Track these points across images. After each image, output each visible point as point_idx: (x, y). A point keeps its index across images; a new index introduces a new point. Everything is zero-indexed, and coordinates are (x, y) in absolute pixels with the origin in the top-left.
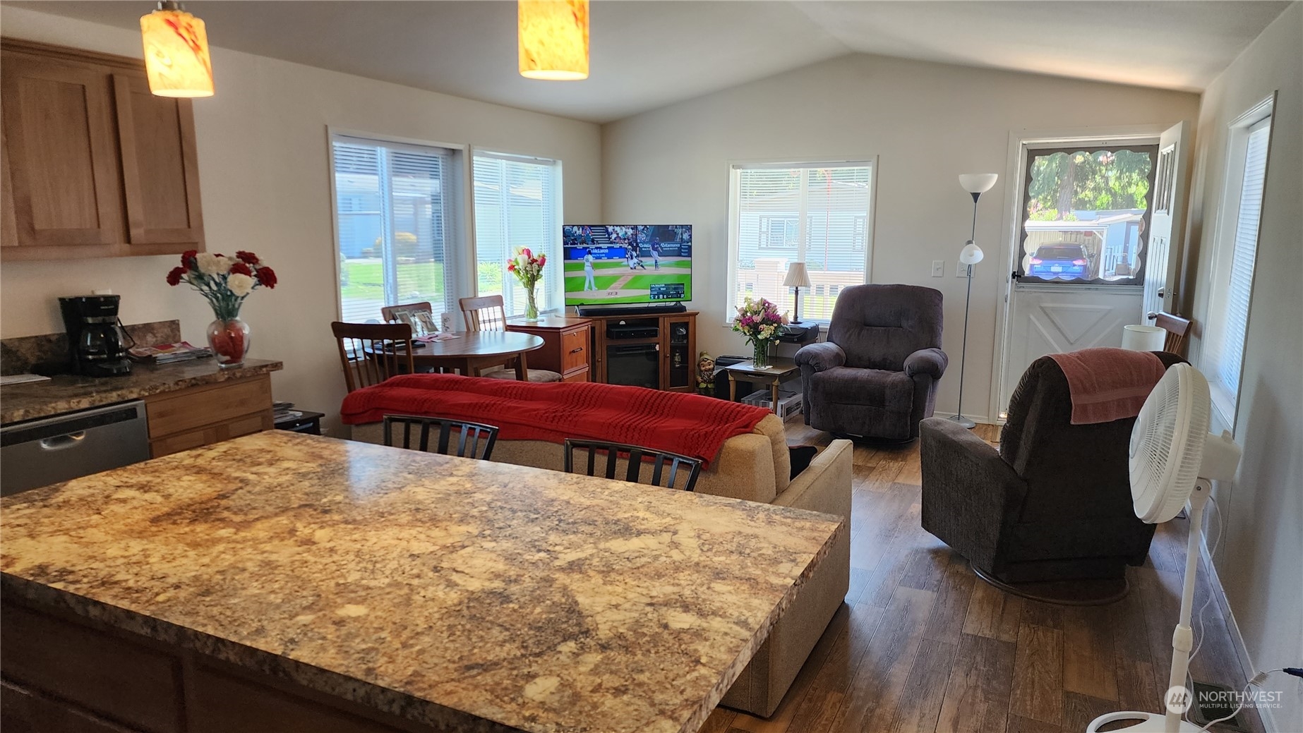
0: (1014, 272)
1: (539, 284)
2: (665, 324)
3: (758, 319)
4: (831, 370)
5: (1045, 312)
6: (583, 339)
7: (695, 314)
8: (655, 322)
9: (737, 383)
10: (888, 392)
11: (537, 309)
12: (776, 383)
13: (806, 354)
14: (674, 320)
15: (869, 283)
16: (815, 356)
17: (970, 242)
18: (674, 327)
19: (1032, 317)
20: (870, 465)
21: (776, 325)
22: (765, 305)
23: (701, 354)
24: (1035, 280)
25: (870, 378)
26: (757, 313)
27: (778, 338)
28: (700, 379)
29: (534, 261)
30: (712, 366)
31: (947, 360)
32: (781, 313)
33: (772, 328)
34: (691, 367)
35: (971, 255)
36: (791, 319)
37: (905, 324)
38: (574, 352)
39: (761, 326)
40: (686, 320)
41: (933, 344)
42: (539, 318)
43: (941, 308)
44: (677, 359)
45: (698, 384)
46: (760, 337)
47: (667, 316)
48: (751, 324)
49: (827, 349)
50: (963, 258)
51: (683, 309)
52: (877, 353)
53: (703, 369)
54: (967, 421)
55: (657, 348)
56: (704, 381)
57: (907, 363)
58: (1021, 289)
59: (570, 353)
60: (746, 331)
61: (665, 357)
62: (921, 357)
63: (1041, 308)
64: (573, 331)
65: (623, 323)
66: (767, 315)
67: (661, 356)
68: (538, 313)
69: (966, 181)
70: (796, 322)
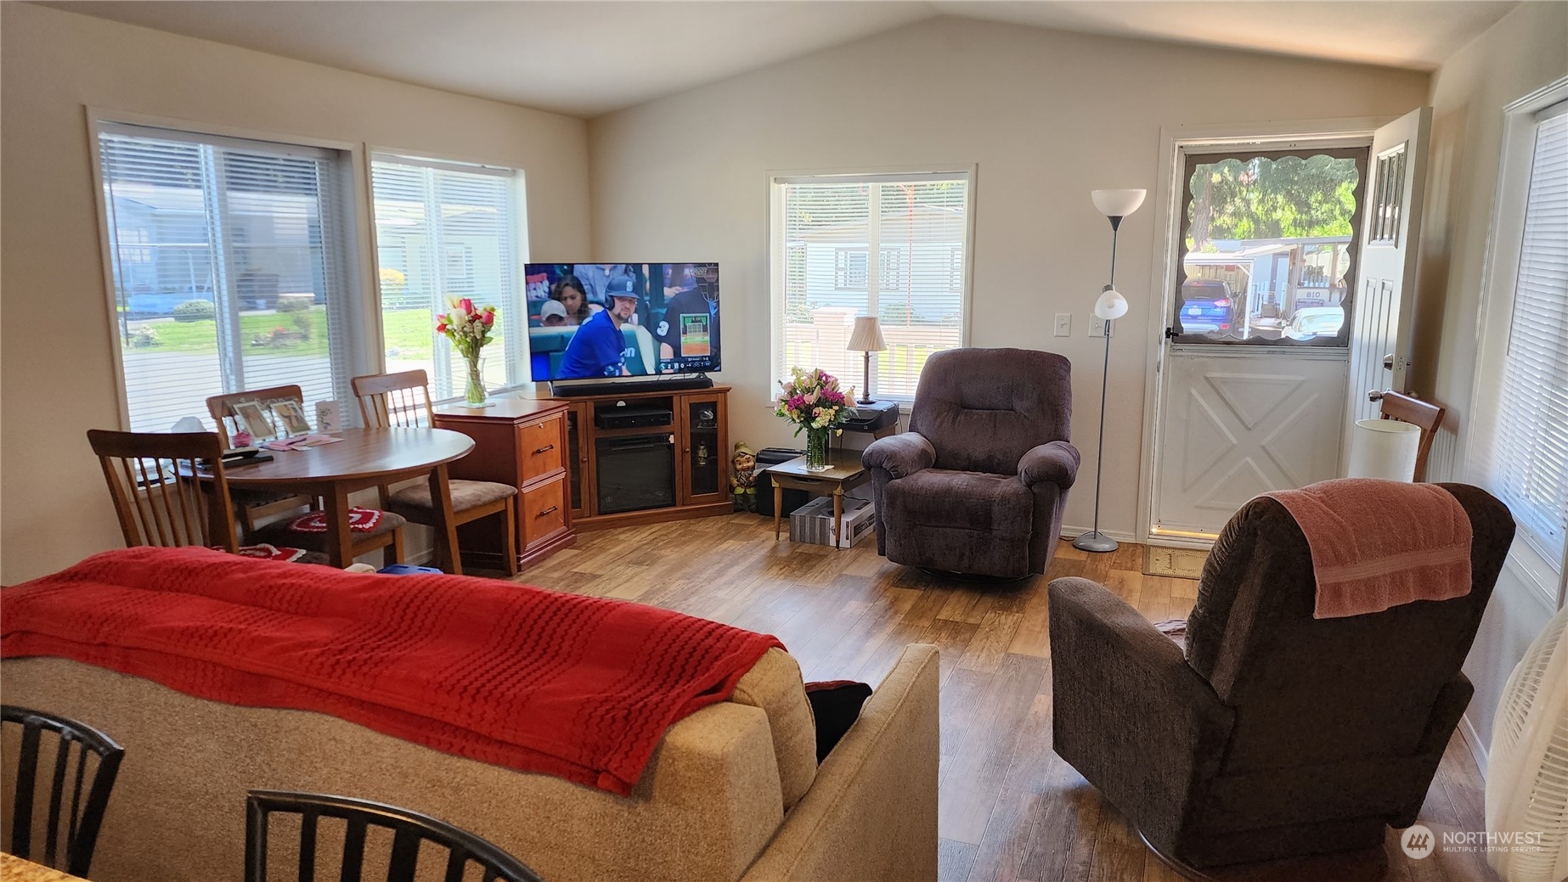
0: (1169, 329)
1: (484, 351)
2: (682, 405)
3: (810, 399)
4: (915, 476)
5: (1212, 386)
6: (556, 432)
7: (725, 391)
8: (668, 403)
9: (785, 491)
10: (996, 509)
11: (483, 389)
12: (838, 491)
13: (877, 452)
14: (695, 399)
15: (967, 347)
16: (891, 456)
17: (1108, 288)
18: (696, 409)
19: (1194, 392)
20: (971, 621)
21: (836, 408)
22: (822, 379)
23: (737, 447)
24: (1198, 339)
25: (970, 489)
26: (809, 390)
27: (840, 426)
28: (735, 482)
29: (477, 317)
30: (751, 464)
31: (1079, 459)
32: (843, 389)
33: (832, 412)
34: (721, 464)
35: (1111, 307)
36: (859, 395)
37: (1018, 405)
38: (539, 452)
39: (816, 410)
40: (712, 398)
41: (1058, 434)
42: (488, 401)
43: (1069, 382)
44: (702, 453)
45: (732, 489)
46: (814, 425)
47: (685, 394)
48: (802, 407)
49: (908, 445)
50: (1100, 311)
51: (708, 383)
52: (979, 448)
53: (739, 467)
54: (1107, 540)
55: (672, 439)
56: (742, 485)
57: (1023, 465)
58: (1179, 353)
59: (533, 454)
60: (795, 417)
61: (684, 452)
62: (1043, 457)
63: (1206, 378)
64: (537, 421)
65: (621, 404)
66: (824, 394)
67: (678, 451)
68: (487, 394)
69: (1101, 200)
70: (866, 402)
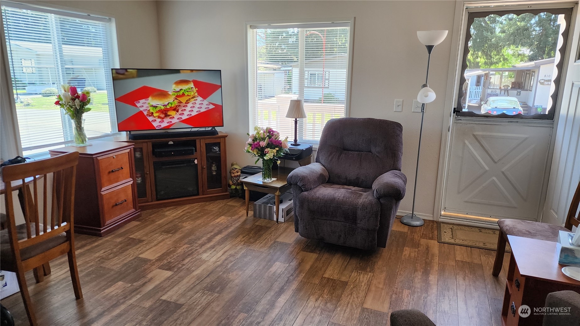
0: (455, 109)
1: (85, 116)
2: (201, 144)
3: (263, 144)
4: (315, 190)
5: (477, 139)
6: (126, 159)
7: (225, 137)
8: (193, 143)
9: (250, 192)
10: (359, 212)
11: (85, 136)
12: (277, 193)
13: (295, 176)
14: (208, 141)
15: (348, 117)
16: (303, 178)
17: (425, 86)
18: (209, 147)
19: (466, 142)
21: (277, 149)
22: (270, 133)
23: (232, 165)
24: (470, 114)
25: (345, 199)
26: (263, 139)
27: (280, 158)
28: (231, 183)
29: (78, 97)
30: (239, 173)
31: (406, 181)
32: (282, 138)
33: (275, 151)
34: (223, 175)
35: (426, 96)
36: (291, 139)
37: (373, 150)
38: (113, 171)
39: (266, 150)
40: (218, 141)
41: (395, 166)
42: (88, 143)
43: (401, 138)
44: (214, 168)
45: (230, 186)
46: (265, 158)
47: (203, 139)
48: (259, 148)
49: (312, 172)
50: (420, 99)
51: (215, 133)
52: (352, 172)
53: (233, 175)
54: (418, 219)
55: (196, 162)
56: (234, 184)
57: (375, 186)
58: (460, 121)
59: (109, 173)
60: (255, 153)
61: (202, 168)
63: (474, 135)
64: (111, 155)
65: (171, 143)
66: (271, 141)
67: (199, 168)
68: (87, 139)
69: (423, 37)
70: (296, 144)
